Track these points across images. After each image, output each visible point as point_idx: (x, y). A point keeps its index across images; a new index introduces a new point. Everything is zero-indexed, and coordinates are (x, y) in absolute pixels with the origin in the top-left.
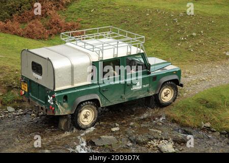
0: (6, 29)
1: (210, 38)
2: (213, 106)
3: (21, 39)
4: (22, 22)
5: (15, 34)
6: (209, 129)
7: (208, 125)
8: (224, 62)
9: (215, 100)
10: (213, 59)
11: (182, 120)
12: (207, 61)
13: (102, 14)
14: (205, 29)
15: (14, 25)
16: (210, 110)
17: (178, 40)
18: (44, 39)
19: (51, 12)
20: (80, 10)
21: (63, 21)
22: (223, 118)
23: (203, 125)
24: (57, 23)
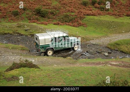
0: (69, 25)
1: (119, 28)
2: (119, 45)
3: (72, 27)
4: (72, 23)
5: (71, 26)
6: (117, 50)
7: (117, 49)
8: (122, 34)
9: (119, 43)
10: (119, 33)
11: (110, 48)
12: (118, 34)
13: (91, 21)
14: (117, 25)
15: (71, 24)
16: (118, 46)
17: (110, 28)
18: (77, 27)
19: (79, 21)
20: (86, 20)
21: (82, 23)
22: (121, 48)
23: (116, 49)
24: (80, 23)
